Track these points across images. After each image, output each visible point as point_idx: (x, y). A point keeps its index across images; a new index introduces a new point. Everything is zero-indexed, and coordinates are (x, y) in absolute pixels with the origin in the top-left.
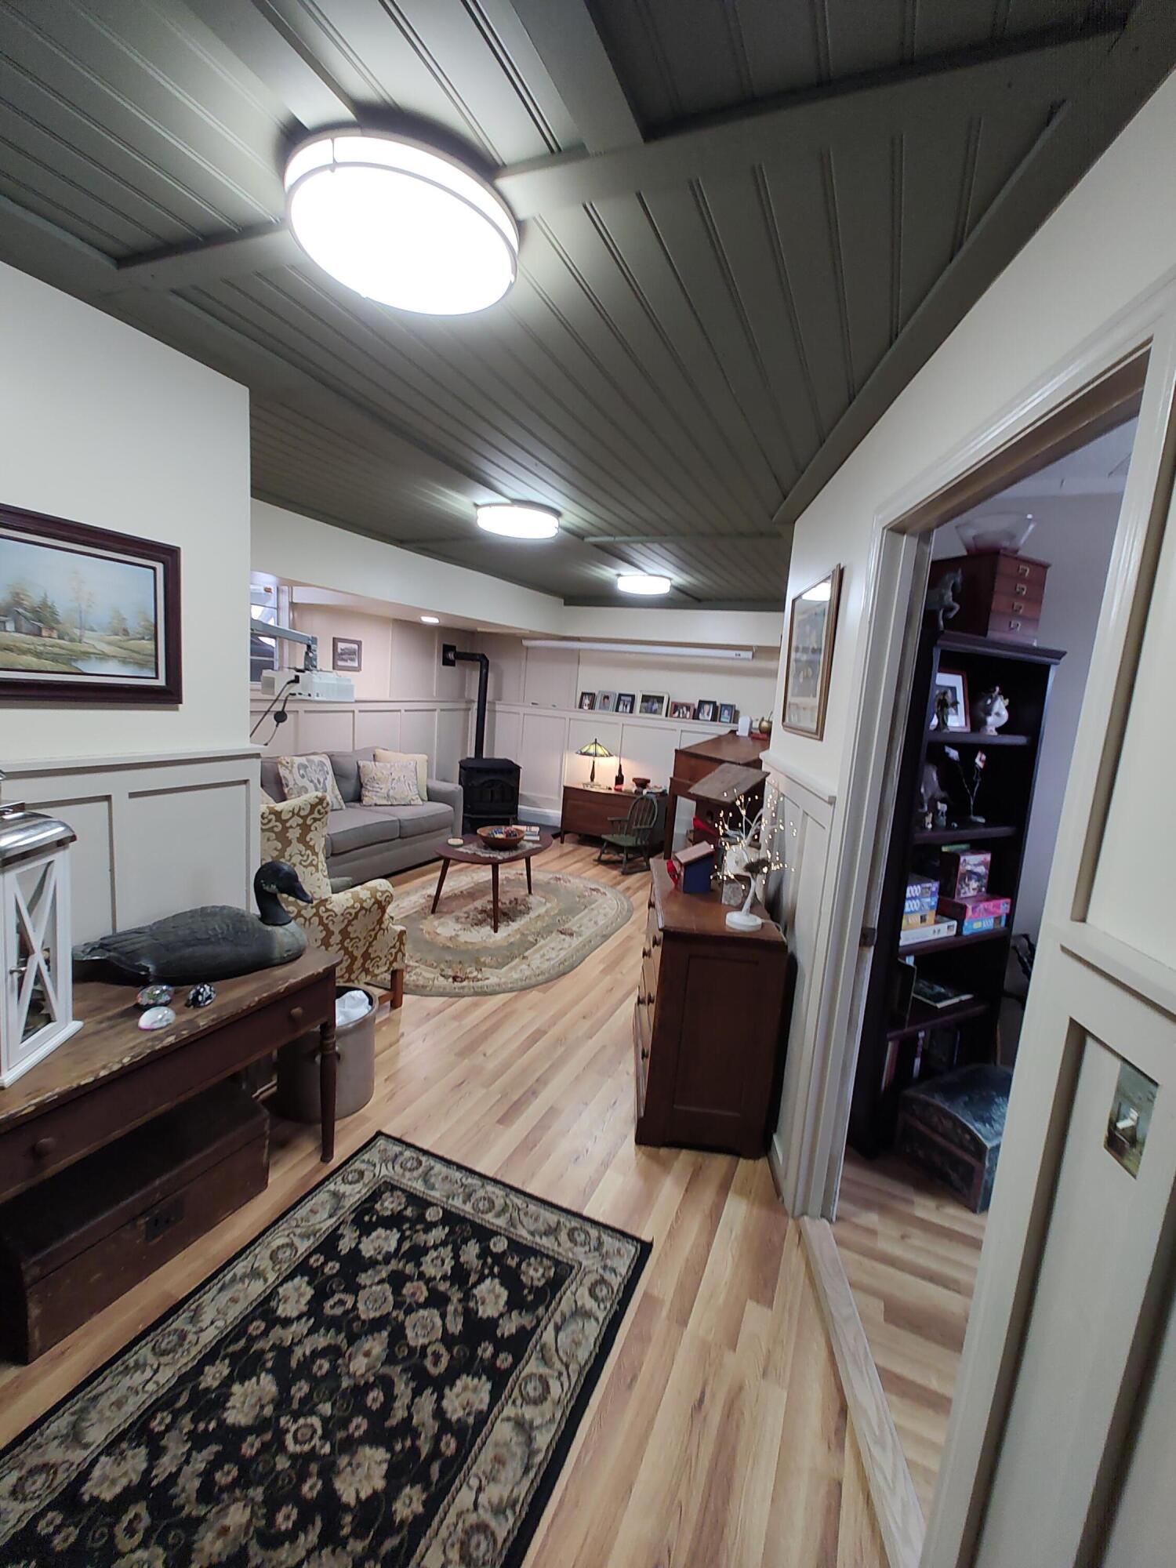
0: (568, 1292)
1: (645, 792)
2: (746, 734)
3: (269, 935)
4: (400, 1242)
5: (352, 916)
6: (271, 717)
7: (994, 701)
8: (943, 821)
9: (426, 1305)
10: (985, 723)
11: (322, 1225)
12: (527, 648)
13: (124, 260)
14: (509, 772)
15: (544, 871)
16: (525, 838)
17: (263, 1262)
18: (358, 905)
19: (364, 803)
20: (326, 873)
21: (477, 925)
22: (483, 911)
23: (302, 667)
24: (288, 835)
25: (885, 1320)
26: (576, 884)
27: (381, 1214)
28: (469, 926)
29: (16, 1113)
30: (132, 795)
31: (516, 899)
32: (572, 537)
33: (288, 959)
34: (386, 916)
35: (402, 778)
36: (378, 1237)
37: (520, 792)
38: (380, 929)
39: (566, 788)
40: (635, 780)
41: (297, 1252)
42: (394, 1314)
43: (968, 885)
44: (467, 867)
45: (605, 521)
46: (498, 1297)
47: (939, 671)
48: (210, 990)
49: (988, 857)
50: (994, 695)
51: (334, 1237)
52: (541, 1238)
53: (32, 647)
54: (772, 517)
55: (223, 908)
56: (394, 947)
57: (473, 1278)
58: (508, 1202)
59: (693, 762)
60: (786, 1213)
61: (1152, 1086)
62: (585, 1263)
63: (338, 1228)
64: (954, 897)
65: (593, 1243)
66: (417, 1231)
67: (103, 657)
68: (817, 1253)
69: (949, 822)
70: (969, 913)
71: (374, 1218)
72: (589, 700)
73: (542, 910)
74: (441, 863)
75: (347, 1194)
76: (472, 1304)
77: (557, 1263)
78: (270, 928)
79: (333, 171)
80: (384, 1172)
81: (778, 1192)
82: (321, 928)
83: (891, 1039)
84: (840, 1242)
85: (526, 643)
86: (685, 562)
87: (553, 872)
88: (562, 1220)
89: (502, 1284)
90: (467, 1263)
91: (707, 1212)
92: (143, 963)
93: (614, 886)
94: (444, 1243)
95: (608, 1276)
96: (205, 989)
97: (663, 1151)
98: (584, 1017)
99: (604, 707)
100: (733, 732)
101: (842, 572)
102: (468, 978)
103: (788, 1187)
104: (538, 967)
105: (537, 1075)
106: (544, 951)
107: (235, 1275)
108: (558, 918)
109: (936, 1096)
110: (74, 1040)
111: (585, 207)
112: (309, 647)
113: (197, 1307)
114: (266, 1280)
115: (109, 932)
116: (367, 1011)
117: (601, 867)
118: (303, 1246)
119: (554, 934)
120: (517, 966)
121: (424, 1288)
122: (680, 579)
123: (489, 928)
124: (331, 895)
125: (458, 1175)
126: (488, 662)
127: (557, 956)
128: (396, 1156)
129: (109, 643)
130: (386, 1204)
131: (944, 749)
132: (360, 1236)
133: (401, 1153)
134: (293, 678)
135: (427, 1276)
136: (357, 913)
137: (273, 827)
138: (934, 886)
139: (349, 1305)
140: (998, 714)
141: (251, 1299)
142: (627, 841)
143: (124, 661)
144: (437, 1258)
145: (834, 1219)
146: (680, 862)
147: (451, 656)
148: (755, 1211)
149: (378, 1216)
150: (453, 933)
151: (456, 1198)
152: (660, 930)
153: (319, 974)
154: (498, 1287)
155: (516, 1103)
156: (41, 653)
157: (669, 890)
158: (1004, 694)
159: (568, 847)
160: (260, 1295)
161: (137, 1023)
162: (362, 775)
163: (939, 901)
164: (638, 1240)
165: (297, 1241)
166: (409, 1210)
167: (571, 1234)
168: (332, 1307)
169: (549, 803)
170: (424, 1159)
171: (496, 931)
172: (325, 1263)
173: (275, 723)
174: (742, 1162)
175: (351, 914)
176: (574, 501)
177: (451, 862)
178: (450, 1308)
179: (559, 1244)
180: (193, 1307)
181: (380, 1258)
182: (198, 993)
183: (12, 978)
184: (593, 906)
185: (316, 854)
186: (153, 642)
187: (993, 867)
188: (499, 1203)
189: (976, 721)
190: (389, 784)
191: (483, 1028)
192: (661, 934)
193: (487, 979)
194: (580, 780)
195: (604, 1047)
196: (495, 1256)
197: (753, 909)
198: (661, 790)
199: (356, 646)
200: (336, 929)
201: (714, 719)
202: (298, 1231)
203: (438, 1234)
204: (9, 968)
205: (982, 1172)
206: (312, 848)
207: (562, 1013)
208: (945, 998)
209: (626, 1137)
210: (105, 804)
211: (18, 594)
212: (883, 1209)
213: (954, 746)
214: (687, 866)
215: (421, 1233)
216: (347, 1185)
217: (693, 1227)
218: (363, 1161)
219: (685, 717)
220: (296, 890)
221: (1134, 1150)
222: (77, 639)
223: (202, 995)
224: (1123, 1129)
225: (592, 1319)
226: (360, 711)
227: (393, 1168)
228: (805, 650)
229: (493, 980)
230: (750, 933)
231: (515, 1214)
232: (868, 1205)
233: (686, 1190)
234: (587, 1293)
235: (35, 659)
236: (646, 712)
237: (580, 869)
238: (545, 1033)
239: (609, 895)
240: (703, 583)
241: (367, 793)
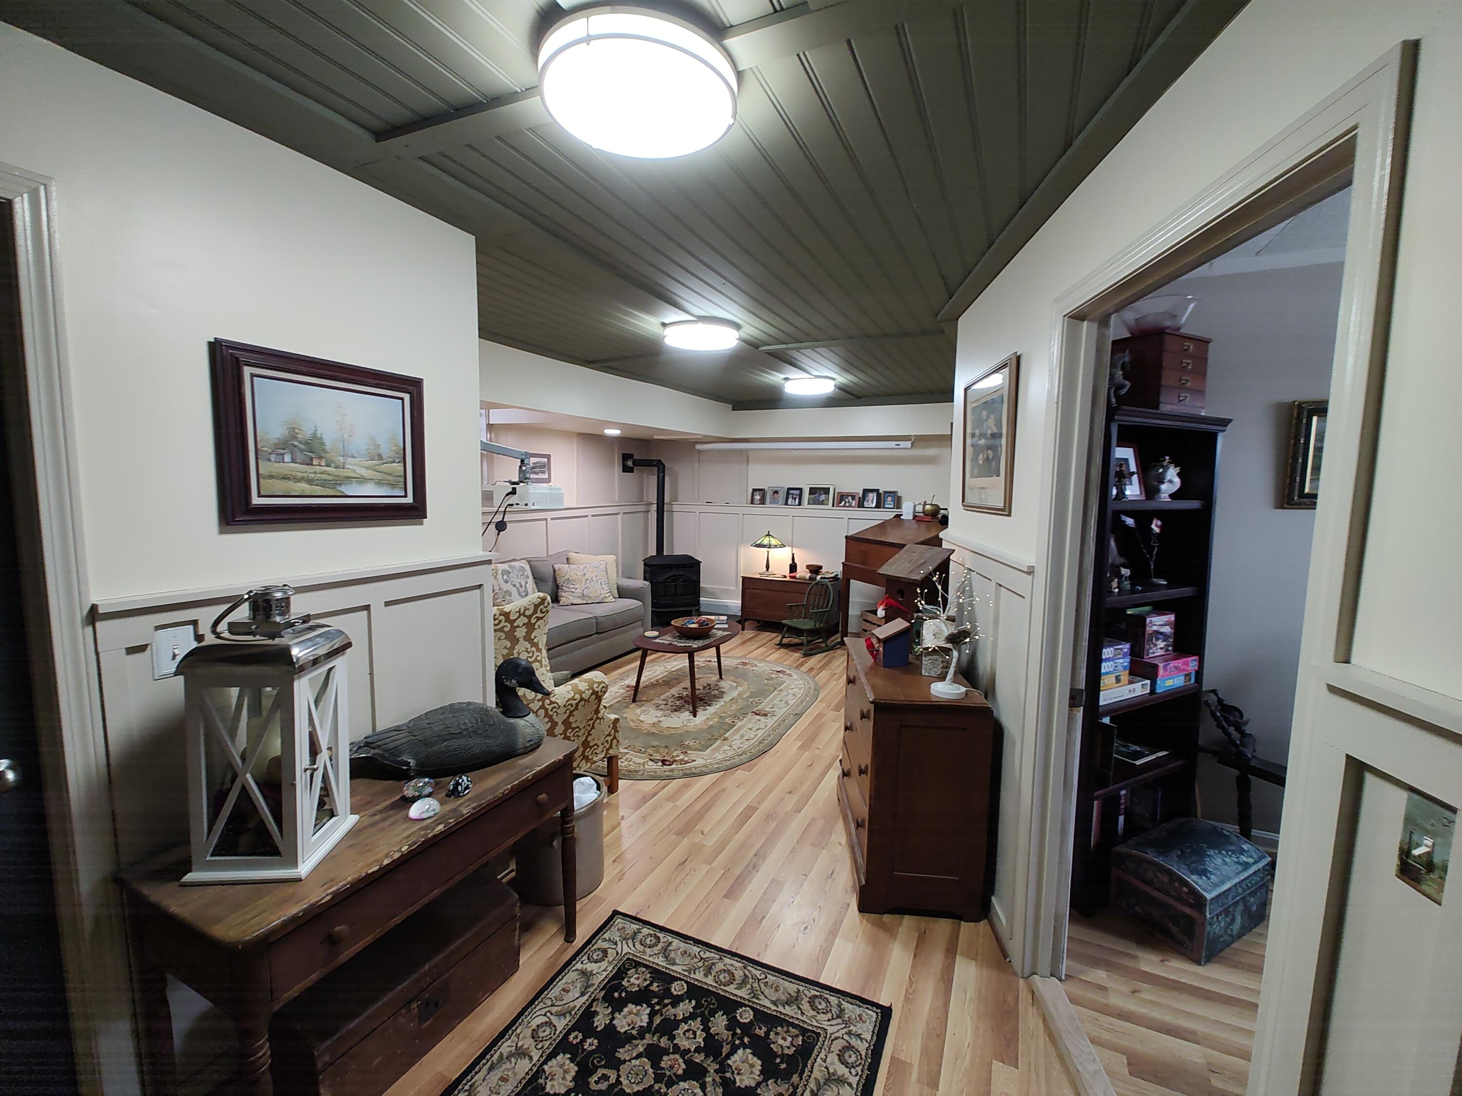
0: (819, 1060)
1: (819, 577)
2: (911, 518)
3: (513, 727)
4: (651, 1016)
5: (573, 707)
6: (492, 527)
7: (1166, 469)
8: (1127, 585)
9: (684, 1077)
10: (1158, 491)
11: (575, 1003)
12: (699, 451)
13: (380, 135)
14: (691, 566)
15: (730, 657)
16: (716, 627)
17: (527, 1042)
18: (578, 696)
19: (561, 603)
20: (548, 668)
21: (676, 710)
22: (680, 698)
23: (516, 480)
24: (515, 634)
25: (1130, 1074)
26: (763, 667)
27: (629, 989)
28: (669, 712)
29: (317, 902)
30: (388, 604)
31: (709, 685)
32: (751, 347)
33: (530, 749)
34: (601, 707)
35: (594, 578)
36: (630, 1013)
37: (701, 585)
38: (598, 718)
39: (744, 578)
40: (808, 567)
41: (556, 1030)
42: (656, 1087)
43: (1155, 645)
44: (660, 657)
45: (783, 332)
46: (752, 1066)
47: (1118, 446)
48: (468, 781)
49: (1172, 617)
50: (1165, 463)
51: (588, 1014)
52: (784, 1007)
53: (305, 475)
54: (937, 316)
55: (469, 704)
56: (609, 735)
57: (726, 1049)
58: (747, 973)
59: (863, 547)
60: (1015, 974)
61: (1448, 814)
62: (830, 1030)
63: (591, 1005)
64: (1143, 658)
65: (835, 1010)
66: (666, 1005)
67: (362, 480)
68: (1052, 1011)
69: (1133, 585)
70: (1161, 671)
71: (623, 994)
72: (760, 496)
73: (735, 694)
74: (639, 653)
75: (594, 972)
76: (728, 1075)
77: (804, 1031)
78: (512, 721)
79: (588, 44)
80: (626, 949)
81: (1005, 955)
82: (547, 719)
83: (1097, 798)
84: (1073, 1001)
85: (698, 447)
86: (847, 366)
87: (738, 658)
88: (801, 988)
89: (753, 1054)
90: (718, 1034)
91: (939, 976)
92: (405, 758)
93: (797, 667)
94: (692, 1016)
95: (854, 1042)
96: (463, 781)
97: (886, 918)
98: (790, 793)
99: (774, 501)
100: (898, 516)
101: (1018, 359)
102: (675, 761)
103: (1016, 947)
104: (740, 748)
105: (755, 850)
106: (742, 731)
107: (501, 1054)
108: (751, 700)
109: (1148, 851)
110: (353, 833)
111: (798, 55)
112: (522, 461)
113: (471, 1086)
114: (531, 1058)
115: (369, 732)
116: (596, 796)
117: (783, 651)
118: (561, 1024)
119: (749, 716)
120: (720, 747)
121: (681, 1060)
122: (843, 379)
123: (687, 713)
124: (554, 688)
125: (696, 949)
126: (664, 466)
127: (756, 735)
128: (635, 934)
129: (367, 468)
130: (632, 980)
131: (1120, 518)
132: (612, 1013)
133: (639, 931)
134: (510, 490)
135: (682, 1049)
136: (577, 704)
137: (504, 627)
138: (1126, 647)
139: (613, 1080)
140: (1170, 481)
141: (519, 1077)
142: (806, 624)
143: (379, 483)
144: (688, 1031)
145: (1063, 978)
146: (877, 638)
147: (630, 463)
148: (985, 973)
149: (626, 992)
150: (656, 720)
151: (697, 971)
152: (872, 703)
153: (560, 760)
154: (750, 1056)
155: (739, 877)
156: (312, 480)
157: (869, 665)
158: (1175, 462)
159: (749, 634)
160: (527, 1073)
161: (407, 814)
162: (557, 577)
163: (1132, 662)
164: (877, 1006)
165: (554, 1019)
166: (655, 984)
167: (812, 1000)
168: (597, 1082)
169: (727, 593)
170: (661, 935)
171: (695, 716)
172: (583, 1040)
173: (497, 532)
174: (963, 924)
175: (572, 705)
176: (754, 314)
177: (649, 652)
178: (708, 1079)
179: (803, 1014)
180: (467, 1087)
181: (634, 1032)
182: (458, 784)
183: (306, 775)
184: (781, 688)
185: (539, 650)
186: (402, 464)
187: (1177, 626)
188: (739, 974)
189: (1150, 490)
190: (583, 583)
191: (697, 807)
192: (872, 707)
193: (695, 761)
194: (756, 571)
195: (813, 819)
196: (743, 1026)
197: (955, 681)
198: (833, 575)
199: (545, 460)
200: (560, 720)
201: (878, 506)
202: (554, 1010)
203: (685, 1008)
204: (303, 767)
205: (1203, 924)
206: (536, 645)
207: (769, 790)
208: (1143, 755)
209: (849, 905)
210: (365, 613)
211: (294, 429)
212: (1109, 966)
213: (1129, 514)
214: (886, 641)
215: (670, 1006)
216: (593, 964)
217: (928, 991)
218: (605, 940)
219: (850, 506)
220: (535, 685)
221: (1432, 876)
222: (341, 465)
223: (461, 785)
224: (1419, 856)
225: (846, 1084)
226: (552, 519)
227: (634, 946)
228: (982, 435)
229: (699, 762)
230: (956, 701)
231: (756, 985)
232: (1094, 962)
233: (915, 955)
234: (836, 1059)
235: (308, 486)
236: (814, 504)
237: (763, 654)
238: (755, 809)
239: (795, 677)
240: (864, 381)
241: (563, 594)
